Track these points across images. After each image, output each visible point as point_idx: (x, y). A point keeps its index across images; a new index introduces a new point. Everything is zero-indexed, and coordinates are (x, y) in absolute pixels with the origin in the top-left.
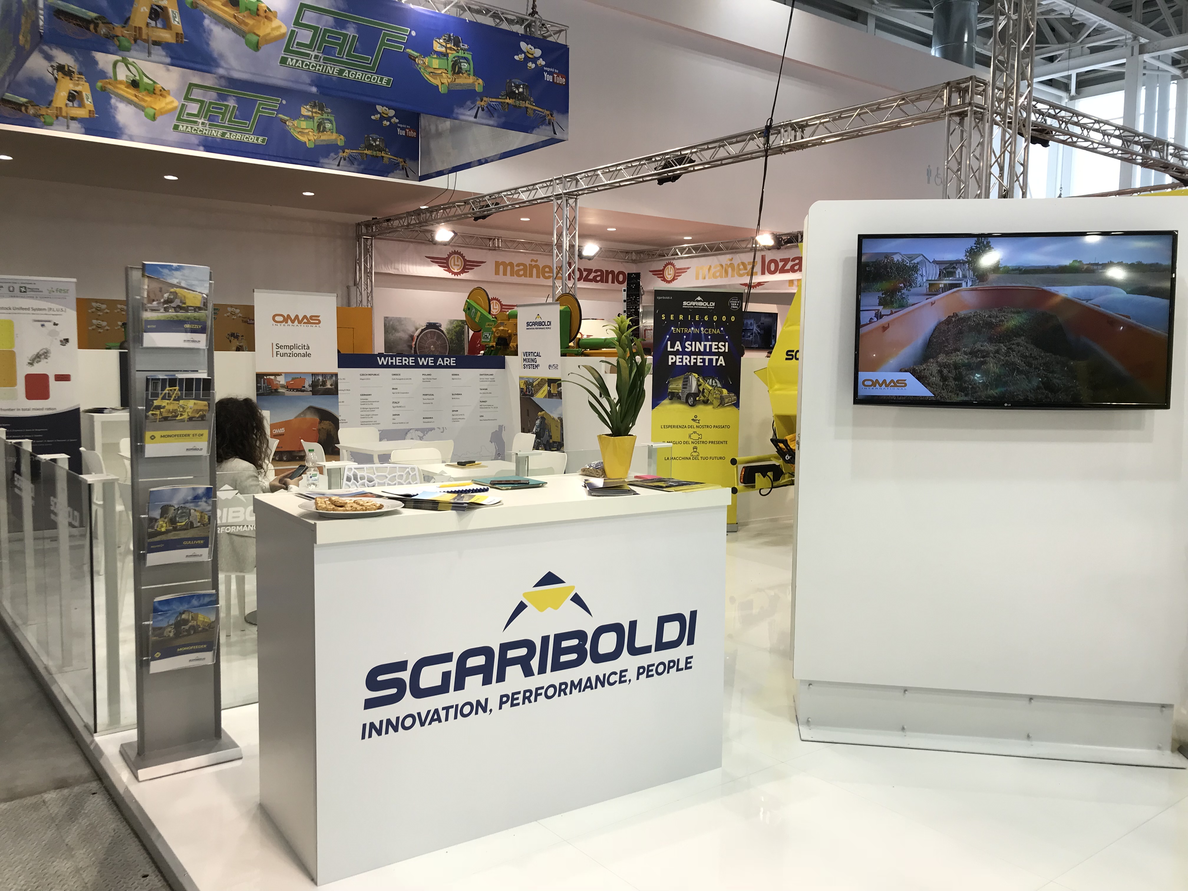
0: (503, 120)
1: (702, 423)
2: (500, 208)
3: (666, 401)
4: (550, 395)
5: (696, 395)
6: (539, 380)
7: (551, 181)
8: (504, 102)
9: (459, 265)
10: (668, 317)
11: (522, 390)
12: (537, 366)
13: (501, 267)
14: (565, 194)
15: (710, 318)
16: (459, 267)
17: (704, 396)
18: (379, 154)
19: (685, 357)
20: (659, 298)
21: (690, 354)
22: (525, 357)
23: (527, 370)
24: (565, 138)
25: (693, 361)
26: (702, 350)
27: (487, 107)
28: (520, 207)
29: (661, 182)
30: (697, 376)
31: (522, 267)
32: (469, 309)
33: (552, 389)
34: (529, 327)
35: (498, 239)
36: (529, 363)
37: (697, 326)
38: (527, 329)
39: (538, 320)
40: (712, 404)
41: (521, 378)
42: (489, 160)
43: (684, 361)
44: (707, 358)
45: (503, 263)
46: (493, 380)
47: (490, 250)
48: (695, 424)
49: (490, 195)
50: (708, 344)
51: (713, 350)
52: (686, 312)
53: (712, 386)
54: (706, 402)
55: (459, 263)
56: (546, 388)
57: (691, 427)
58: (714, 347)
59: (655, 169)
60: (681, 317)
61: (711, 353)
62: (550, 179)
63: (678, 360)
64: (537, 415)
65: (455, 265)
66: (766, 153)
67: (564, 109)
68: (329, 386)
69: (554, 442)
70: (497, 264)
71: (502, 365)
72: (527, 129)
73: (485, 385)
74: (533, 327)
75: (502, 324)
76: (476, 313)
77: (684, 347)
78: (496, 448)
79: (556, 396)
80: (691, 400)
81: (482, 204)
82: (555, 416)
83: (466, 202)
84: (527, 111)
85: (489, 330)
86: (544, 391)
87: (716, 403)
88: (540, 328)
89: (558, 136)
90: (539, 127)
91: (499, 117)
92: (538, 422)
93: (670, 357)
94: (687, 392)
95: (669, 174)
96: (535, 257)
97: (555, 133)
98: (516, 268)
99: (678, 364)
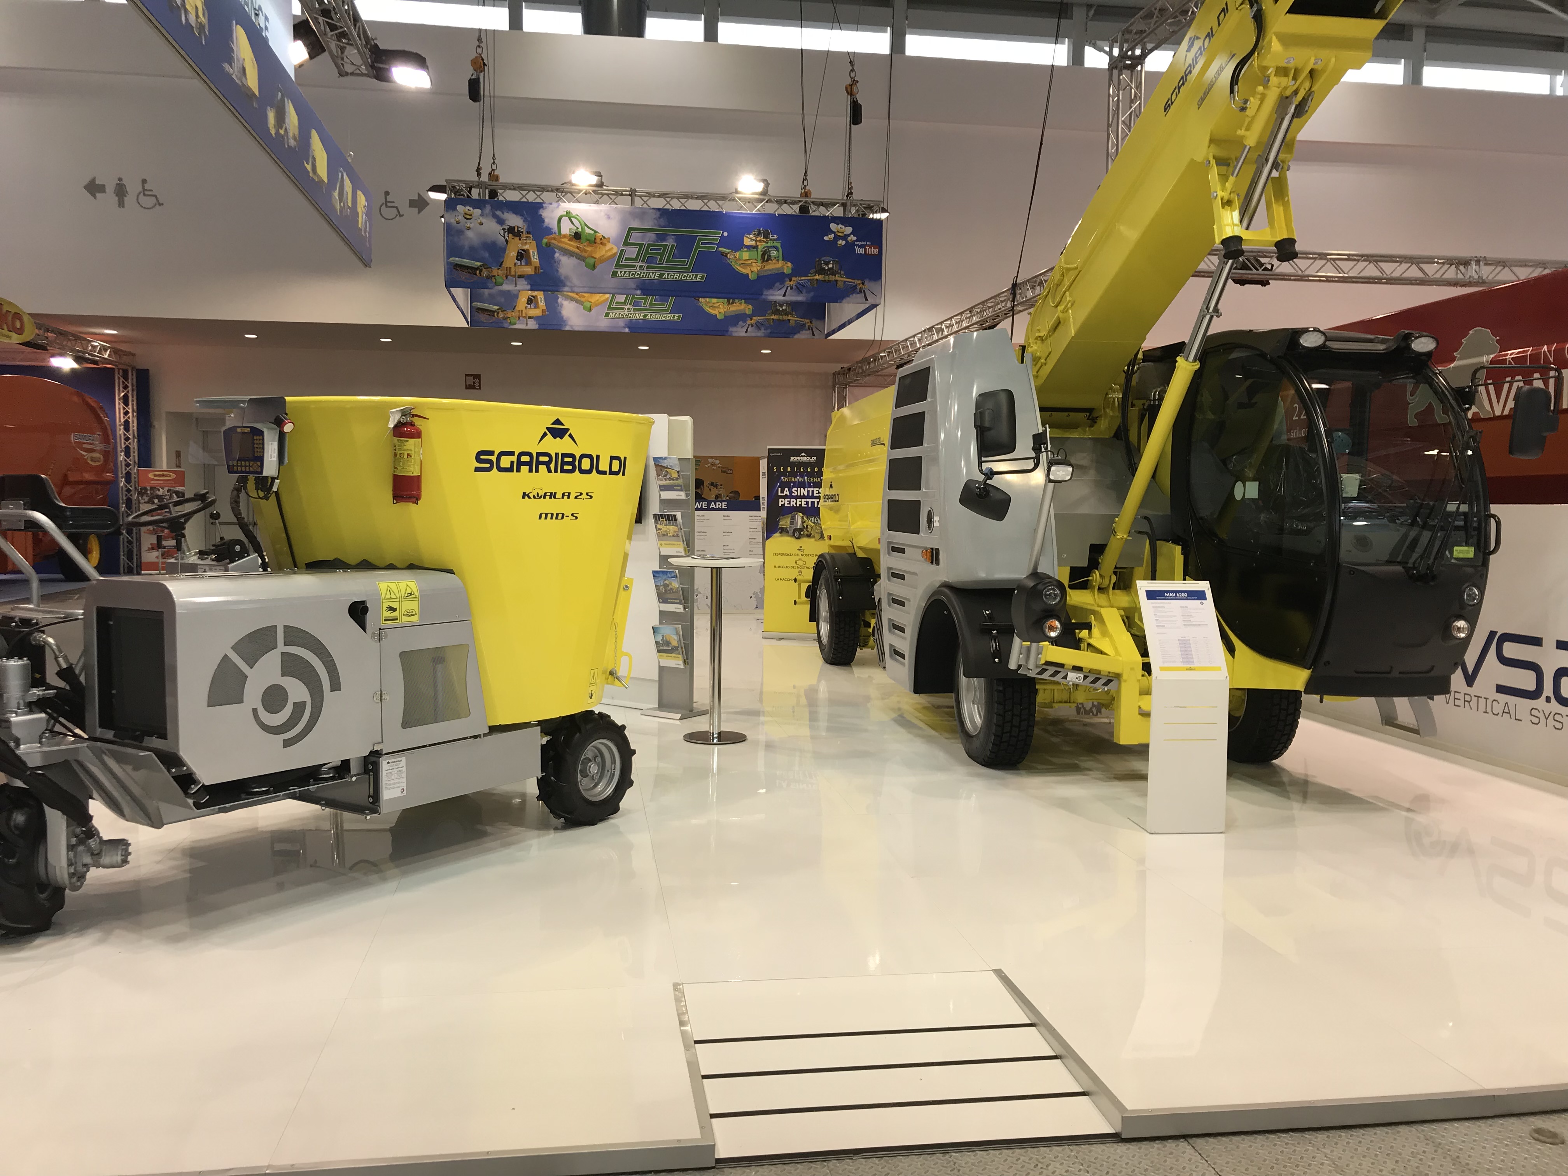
1: (805, 552)
3: (776, 534)
5: (800, 530)
8: (814, 279)
10: (778, 469)
15: (812, 470)
17: (808, 531)
19: (792, 500)
20: (772, 455)
21: (796, 497)
25: (798, 503)
26: (806, 494)
27: (795, 285)
30: (801, 515)
37: (802, 476)
40: (814, 537)
43: (792, 503)
44: (810, 501)
48: (800, 553)
50: (810, 490)
51: (815, 495)
52: (793, 465)
53: (814, 523)
54: (809, 536)
57: (797, 555)
58: (815, 492)
60: (789, 469)
61: (813, 497)
67: (877, 277)
77: (791, 492)
80: (797, 534)
87: (818, 536)
89: (871, 302)
90: (848, 296)
91: (808, 292)
93: (780, 500)
94: (794, 527)
97: (866, 300)
99: (786, 505)
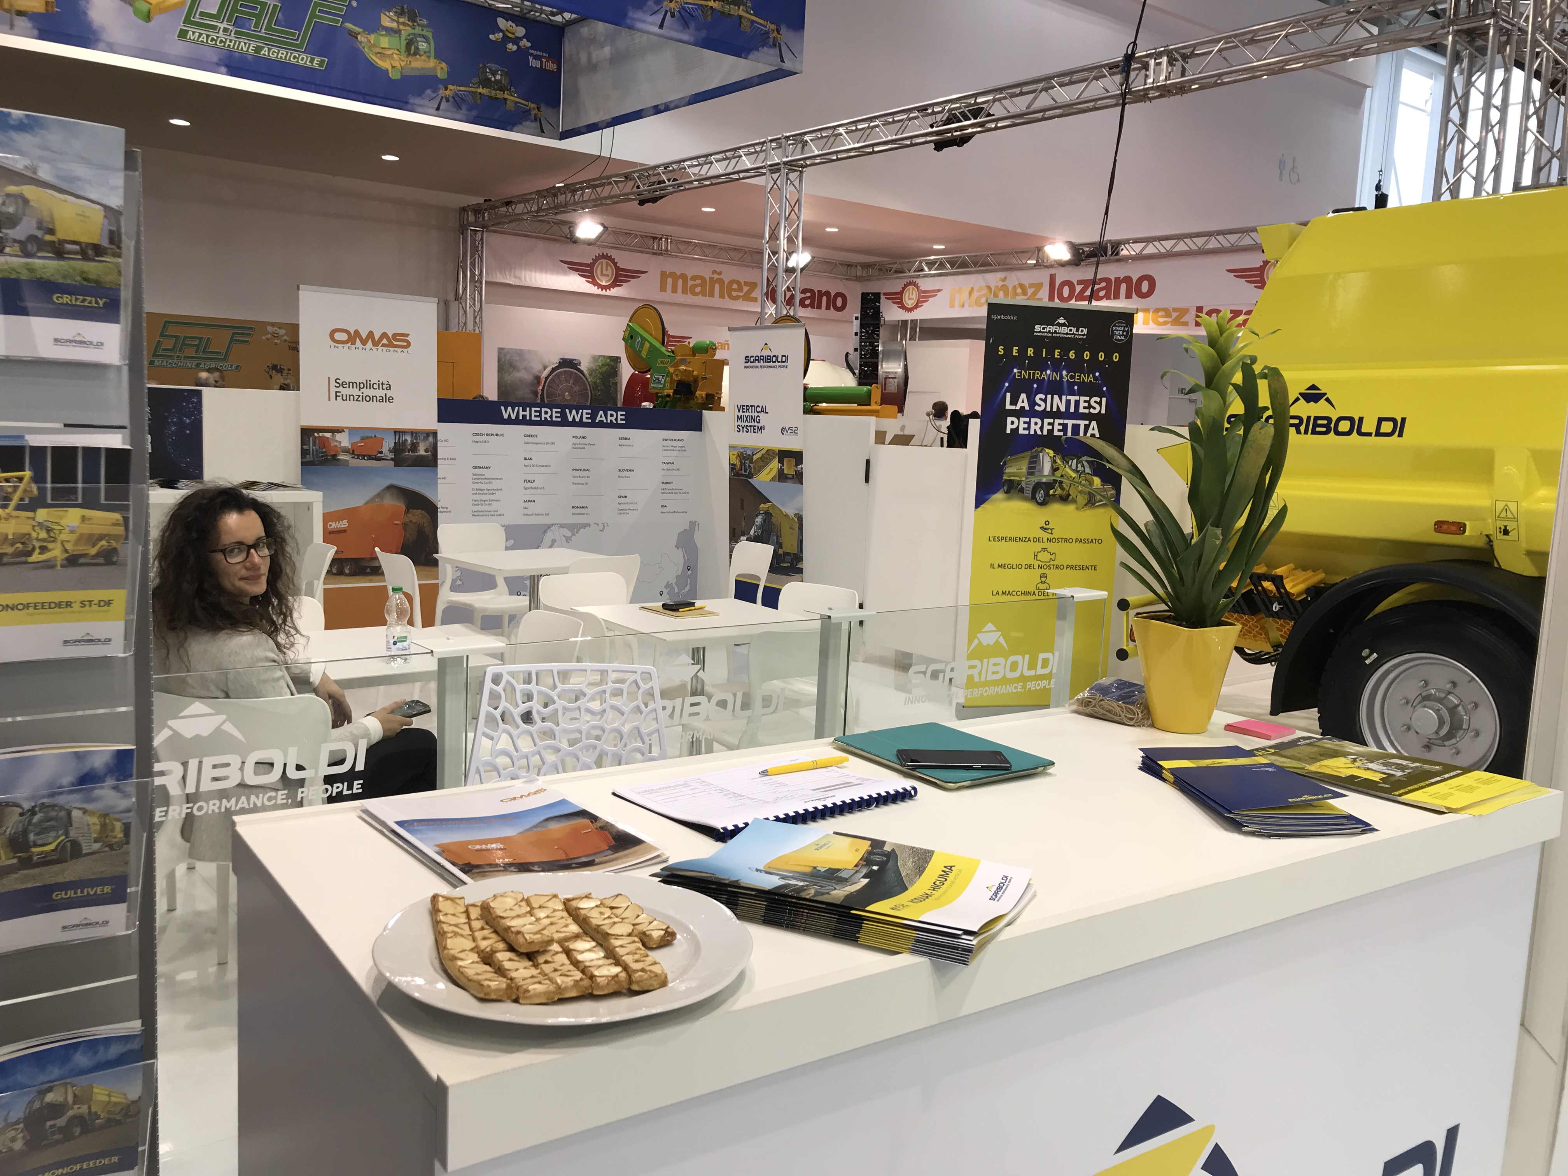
0: (704, 33)
1: (1056, 535)
2: (680, 185)
3: (999, 496)
4: (782, 476)
5: (1050, 485)
6: (763, 452)
7: (763, 143)
8: (707, 6)
9: (608, 275)
10: (1008, 351)
11: (732, 467)
12: (760, 429)
13: (670, 281)
14: (785, 163)
15: (1079, 355)
16: (608, 278)
17: (1063, 489)
18: (500, 95)
19: (1033, 420)
20: (995, 317)
21: (1043, 415)
22: (741, 413)
23: (743, 434)
24: (797, 68)
25: (1046, 427)
26: (1063, 409)
27: (679, 11)
28: (712, 184)
29: (939, 146)
30: (1051, 453)
31: (699, 282)
32: (632, 337)
33: (785, 467)
34: (749, 364)
35: (666, 239)
36: (746, 424)
37: (1056, 368)
38: (745, 367)
39: (766, 353)
40: (1074, 501)
41: (732, 447)
42: (672, 106)
43: (1033, 427)
44: (1070, 423)
45: (673, 275)
46: (682, 449)
47: (654, 254)
48: (1045, 535)
49: (666, 166)
50: (1073, 399)
51: (1081, 410)
52: (1039, 342)
53: (1076, 471)
54: (1065, 499)
55: (609, 272)
56: (775, 465)
57: (1038, 540)
58: (1082, 405)
59: (932, 126)
60: (1030, 352)
61: (1077, 415)
62: (762, 140)
63: (1022, 426)
64: (758, 508)
65: (602, 274)
66: (1124, 100)
67: (798, 23)
68: (422, 452)
69: (786, 554)
70: (664, 276)
71: (696, 425)
72: (739, 50)
73: (670, 456)
74: (757, 364)
75: (683, 362)
76: (642, 345)
77: (1032, 404)
78: (684, 557)
79: (793, 478)
80: (1040, 495)
81: (653, 179)
82: (790, 511)
83: (627, 177)
84: (741, 22)
85: (661, 370)
86: (771, 470)
87: (1082, 500)
88: (768, 367)
89: (788, 65)
90: (757, 49)
91: (698, 29)
92: (759, 520)
93: (1009, 419)
94: (1034, 479)
95: (955, 134)
96: (719, 268)
97: (782, 61)
98: (690, 283)
99: (1021, 431)
